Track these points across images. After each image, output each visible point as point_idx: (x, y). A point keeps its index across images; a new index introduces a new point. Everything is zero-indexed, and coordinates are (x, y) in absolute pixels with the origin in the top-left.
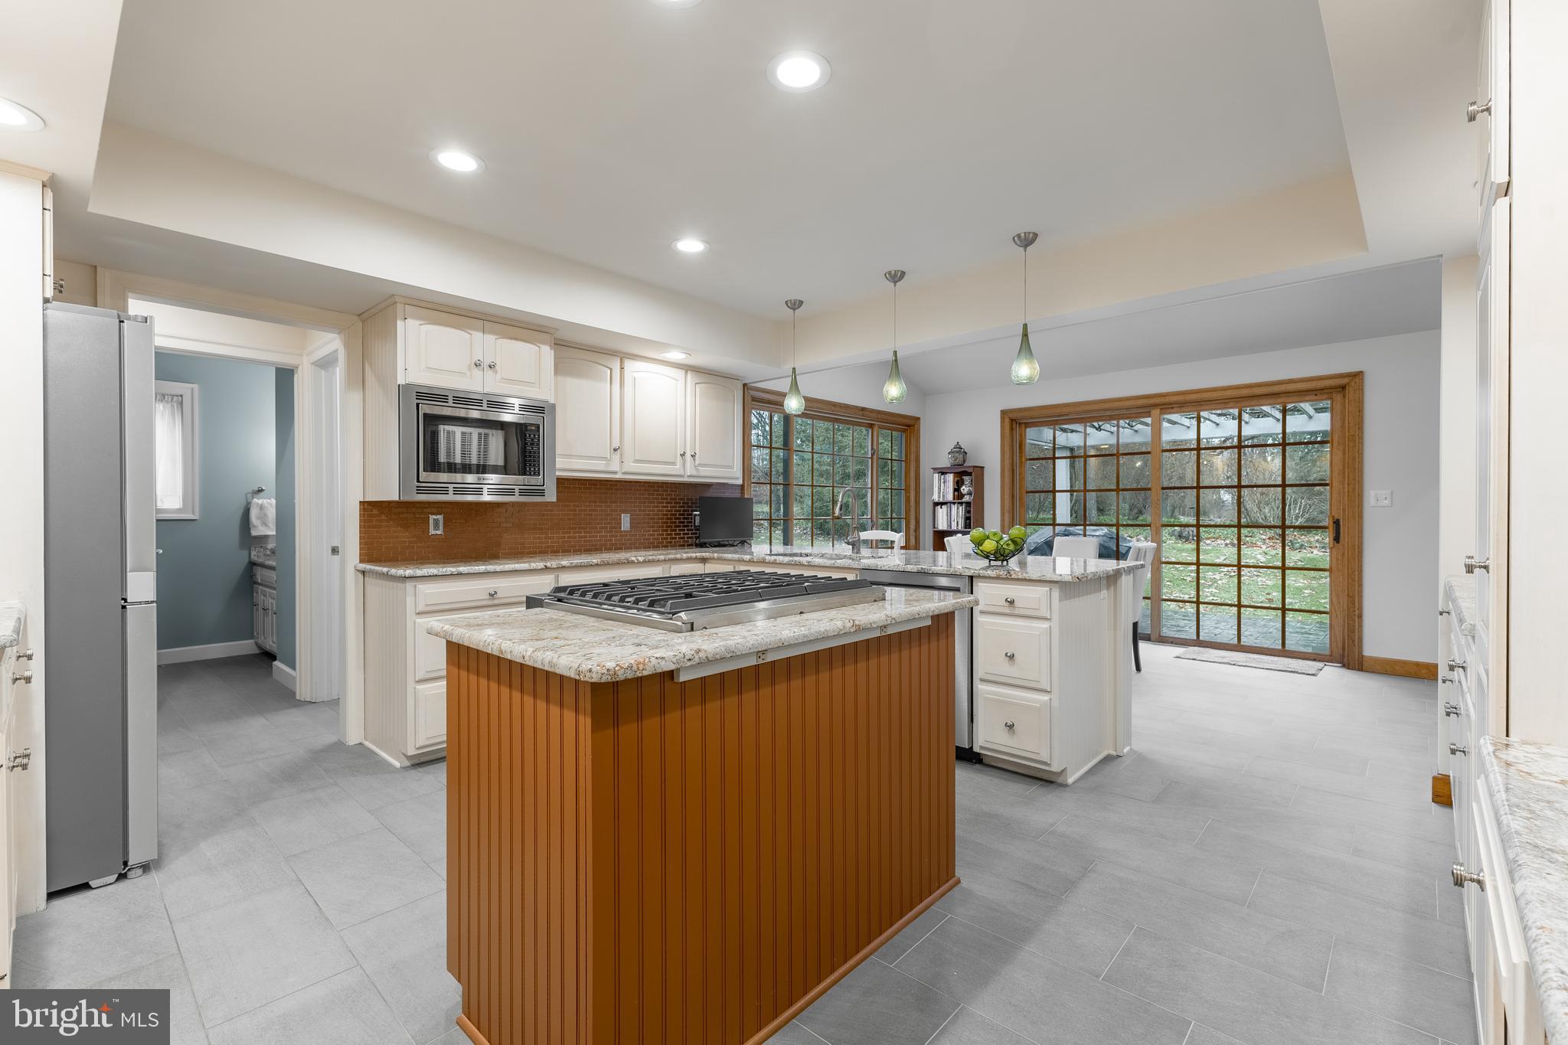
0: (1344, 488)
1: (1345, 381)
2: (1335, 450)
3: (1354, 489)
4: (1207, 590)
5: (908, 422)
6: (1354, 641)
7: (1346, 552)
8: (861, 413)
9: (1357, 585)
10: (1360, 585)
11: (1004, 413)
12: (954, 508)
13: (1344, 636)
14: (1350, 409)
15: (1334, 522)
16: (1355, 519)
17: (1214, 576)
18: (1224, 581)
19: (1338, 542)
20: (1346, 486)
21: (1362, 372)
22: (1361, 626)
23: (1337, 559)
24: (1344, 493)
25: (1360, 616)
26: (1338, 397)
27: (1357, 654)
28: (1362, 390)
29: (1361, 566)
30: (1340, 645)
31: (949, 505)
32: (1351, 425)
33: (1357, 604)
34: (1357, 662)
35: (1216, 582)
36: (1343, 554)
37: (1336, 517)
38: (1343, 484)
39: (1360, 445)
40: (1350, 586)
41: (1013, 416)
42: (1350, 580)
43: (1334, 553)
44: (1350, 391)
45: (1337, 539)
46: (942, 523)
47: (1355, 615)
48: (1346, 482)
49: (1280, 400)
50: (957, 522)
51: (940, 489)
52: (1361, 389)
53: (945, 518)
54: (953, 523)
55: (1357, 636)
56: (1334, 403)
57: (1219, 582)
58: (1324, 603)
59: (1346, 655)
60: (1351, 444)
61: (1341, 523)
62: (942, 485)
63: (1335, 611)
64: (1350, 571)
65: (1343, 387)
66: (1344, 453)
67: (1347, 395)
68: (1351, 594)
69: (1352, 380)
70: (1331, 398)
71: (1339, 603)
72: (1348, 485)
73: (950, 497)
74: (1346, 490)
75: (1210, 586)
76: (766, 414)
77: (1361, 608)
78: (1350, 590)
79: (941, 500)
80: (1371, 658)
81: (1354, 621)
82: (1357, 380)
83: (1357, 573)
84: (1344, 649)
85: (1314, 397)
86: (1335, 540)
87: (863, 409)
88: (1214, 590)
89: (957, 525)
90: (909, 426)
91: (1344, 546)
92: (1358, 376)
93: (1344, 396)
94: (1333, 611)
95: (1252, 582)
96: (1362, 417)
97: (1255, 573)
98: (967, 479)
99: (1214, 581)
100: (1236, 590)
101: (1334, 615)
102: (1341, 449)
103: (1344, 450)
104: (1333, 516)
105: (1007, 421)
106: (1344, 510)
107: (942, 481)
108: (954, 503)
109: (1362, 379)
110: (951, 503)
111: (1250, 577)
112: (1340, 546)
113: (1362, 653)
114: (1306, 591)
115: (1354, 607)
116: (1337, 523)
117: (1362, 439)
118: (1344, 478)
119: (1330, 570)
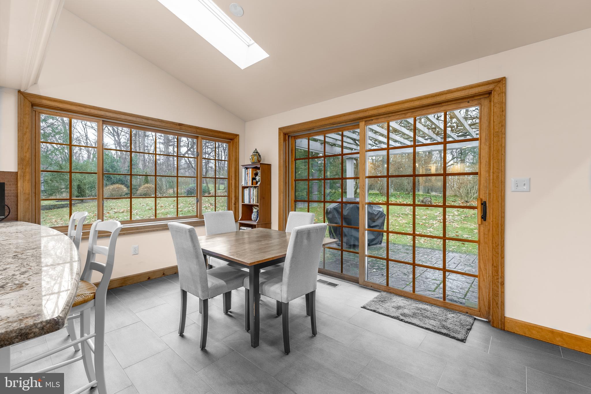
0: (489, 176)
1: (491, 87)
2: (483, 145)
3: (498, 177)
4: (428, 229)
5: (231, 137)
6: (497, 304)
7: (491, 229)
8: (179, 127)
9: (500, 258)
10: (503, 257)
11: (280, 129)
12: (252, 189)
13: (489, 298)
14: (495, 110)
15: (482, 204)
16: (498, 202)
17: (433, 222)
18: (437, 225)
19: (485, 220)
20: (491, 174)
21: (505, 78)
22: (503, 292)
23: (484, 234)
24: (489, 180)
25: (503, 284)
26: (486, 102)
27: (500, 315)
28: (505, 93)
29: (504, 241)
30: (486, 304)
31: (249, 188)
32: (496, 123)
33: (500, 274)
34: (500, 322)
35: (433, 225)
36: (489, 230)
37: (484, 200)
38: (489, 172)
39: (503, 139)
40: (494, 257)
41: (285, 131)
42: (494, 253)
43: (482, 228)
44: (495, 97)
45: (484, 217)
46: (247, 199)
47: (498, 282)
48: (492, 171)
49: (442, 108)
50: (253, 199)
51: (245, 178)
52: (503, 93)
53: (248, 196)
54: (251, 199)
55: (500, 300)
56: (483, 107)
57: (435, 225)
58: (475, 271)
59: (491, 314)
60: (495, 140)
61: (487, 205)
62: (246, 175)
63: (483, 276)
64: (494, 245)
65: (489, 93)
66: (490, 148)
67: (492, 99)
68: (495, 264)
69: (496, 86)
70: (480, 104)
71: (486, 269)
72: (493, 173)
73: (250, 184)
74: (491, 177)
75: (430, 227)
76: (66, 120)
77: (503, 277)
78: (494, 261)
79: (246, 186)
80: (512, 321)
81: (498, 287)
82: (500, 85)
83: (500, 247)
84: (489, 308)
85: (467, 104)
86: (482, 218)
87: (180, 125)
88: (432, 230)
89: (253, 201)
90: (231, 139)
91: (489, 224)
92: (501, 82)
93: (490, 101)
94: (481, 275)
95: (450, 225)
96: (505, 116)
97: (452, 221)
98: (259, 172)
99: (432, 224)
100: (442, 229)
101: (482, 280)
102: (488, 144)
103: (490, 144)
104: (481, 200)
105: (282, 134)
106: (490, 194)
107: (246, 173)
108: (252, 187)
109: (505, 84)
110: (250, 187)
111: (449, 223)
112: (486, 223)
113: (504, 314)
114: (475, 231)
115: (498, 275)
116: (484, 205)
117: (505, 134)
118: (490, 168)
119: (478, 242)
